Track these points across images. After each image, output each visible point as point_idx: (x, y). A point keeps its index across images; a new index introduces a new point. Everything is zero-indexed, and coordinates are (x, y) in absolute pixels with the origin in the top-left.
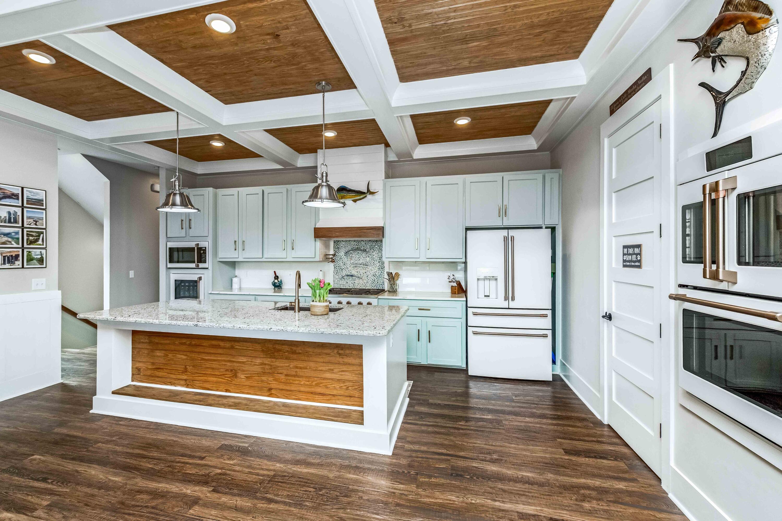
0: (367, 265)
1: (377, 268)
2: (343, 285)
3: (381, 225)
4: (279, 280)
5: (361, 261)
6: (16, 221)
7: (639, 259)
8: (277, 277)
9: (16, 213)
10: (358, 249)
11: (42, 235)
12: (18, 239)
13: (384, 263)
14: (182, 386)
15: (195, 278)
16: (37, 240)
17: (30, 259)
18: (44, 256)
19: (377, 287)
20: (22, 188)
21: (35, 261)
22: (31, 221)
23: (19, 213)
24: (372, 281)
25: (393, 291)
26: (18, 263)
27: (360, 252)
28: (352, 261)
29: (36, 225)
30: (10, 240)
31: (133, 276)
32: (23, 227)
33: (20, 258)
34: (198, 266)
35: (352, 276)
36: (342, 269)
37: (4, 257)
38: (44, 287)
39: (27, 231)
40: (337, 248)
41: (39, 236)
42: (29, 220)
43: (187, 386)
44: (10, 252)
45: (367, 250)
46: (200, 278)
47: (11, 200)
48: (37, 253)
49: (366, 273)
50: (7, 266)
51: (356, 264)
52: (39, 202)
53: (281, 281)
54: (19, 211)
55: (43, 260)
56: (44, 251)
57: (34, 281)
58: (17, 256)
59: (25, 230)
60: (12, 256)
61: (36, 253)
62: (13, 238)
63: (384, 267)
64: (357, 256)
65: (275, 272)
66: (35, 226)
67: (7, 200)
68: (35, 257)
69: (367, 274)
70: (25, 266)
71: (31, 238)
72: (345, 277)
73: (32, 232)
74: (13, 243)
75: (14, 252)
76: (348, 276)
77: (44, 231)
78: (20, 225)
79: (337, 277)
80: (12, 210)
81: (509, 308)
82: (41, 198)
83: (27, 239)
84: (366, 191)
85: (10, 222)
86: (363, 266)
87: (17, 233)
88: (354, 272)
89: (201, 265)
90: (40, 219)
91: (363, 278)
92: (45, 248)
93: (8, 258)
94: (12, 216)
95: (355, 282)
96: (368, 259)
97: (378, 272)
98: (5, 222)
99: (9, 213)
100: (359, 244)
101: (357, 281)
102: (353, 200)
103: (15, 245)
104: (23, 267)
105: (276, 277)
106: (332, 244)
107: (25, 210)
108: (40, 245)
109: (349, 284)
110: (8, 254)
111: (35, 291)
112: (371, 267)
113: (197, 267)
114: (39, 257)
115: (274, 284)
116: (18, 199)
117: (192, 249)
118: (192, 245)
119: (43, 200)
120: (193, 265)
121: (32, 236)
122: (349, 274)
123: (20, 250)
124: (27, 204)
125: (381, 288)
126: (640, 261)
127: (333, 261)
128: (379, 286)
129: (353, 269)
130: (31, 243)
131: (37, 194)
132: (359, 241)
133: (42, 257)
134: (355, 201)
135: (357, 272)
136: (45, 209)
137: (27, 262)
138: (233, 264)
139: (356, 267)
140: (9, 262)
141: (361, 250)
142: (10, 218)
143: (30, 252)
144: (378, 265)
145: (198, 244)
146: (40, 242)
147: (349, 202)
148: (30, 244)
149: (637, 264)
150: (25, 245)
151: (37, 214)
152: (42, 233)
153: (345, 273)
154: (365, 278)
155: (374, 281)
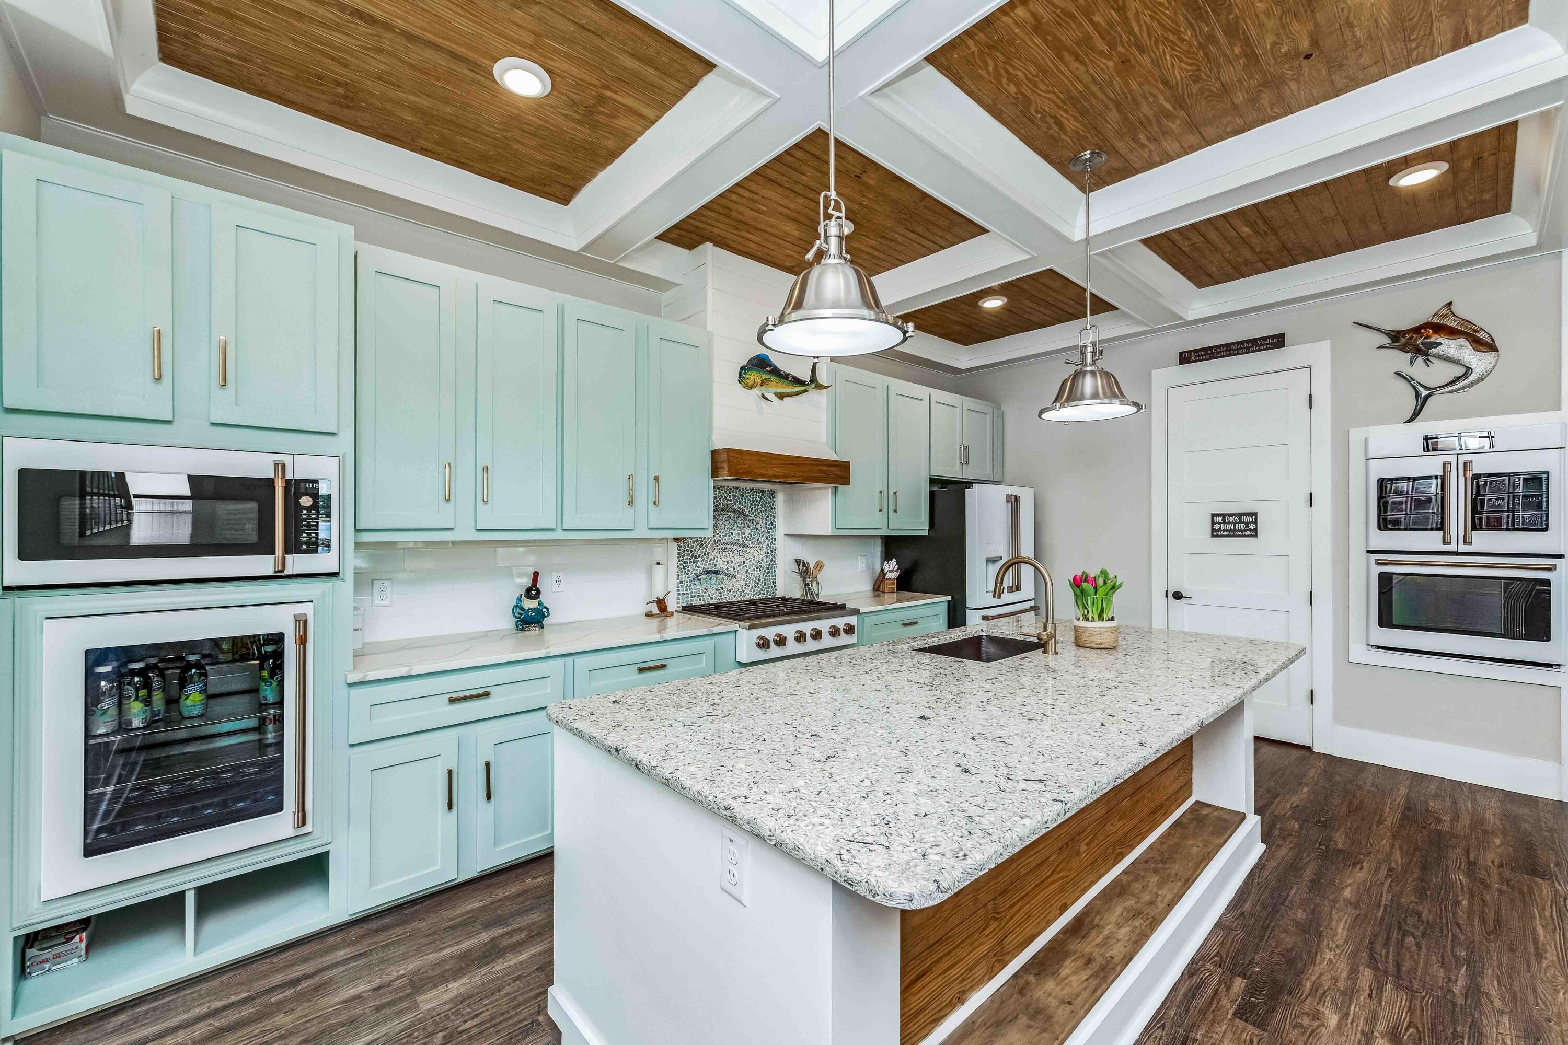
0: (745, 546)
1: (763, 553)
2: (698, 596)
5: (735, 537)
10: (726, 508)
19: (764, 594)
24: (755, 582)
27: (733, 514)
28: (717, 537)
34: (286, 565)
35: (716, 572)
36: (696, 557)
45: (746, 512)
49: (744, 563)
51: (725, 543)
53: (546, 605)
63: (776, 550)
64: (728, 526)
65: (536, 575)
69: (746, 566)
72: (703, 577)
76: (708, 572)
79: (684, 577)
84: (808, 380)
86: (737, 548)
88: (720, 564)
89: (300, 563)
91: (738, 576)
95: (723, 586)
96: (747, 531)
97: (765, 559)
100: (730, 497)
101: (728, 584)
102: (779, 396)
105: (533, 592)
109: (711, 593)
112: (752, 550)
113: (285, 574)
117: (263, 489)
118: (263, 466)
122: (711, 567)
128: (768, 591)
129: (718, 555)
134: (782, 397)
135: (728, 562)
139: (724, 550)
141: (734, 511)
144: (764, 545)
145: (289, 467)
153: (702, 566)
154: (742, 576)
155: (759, 580)
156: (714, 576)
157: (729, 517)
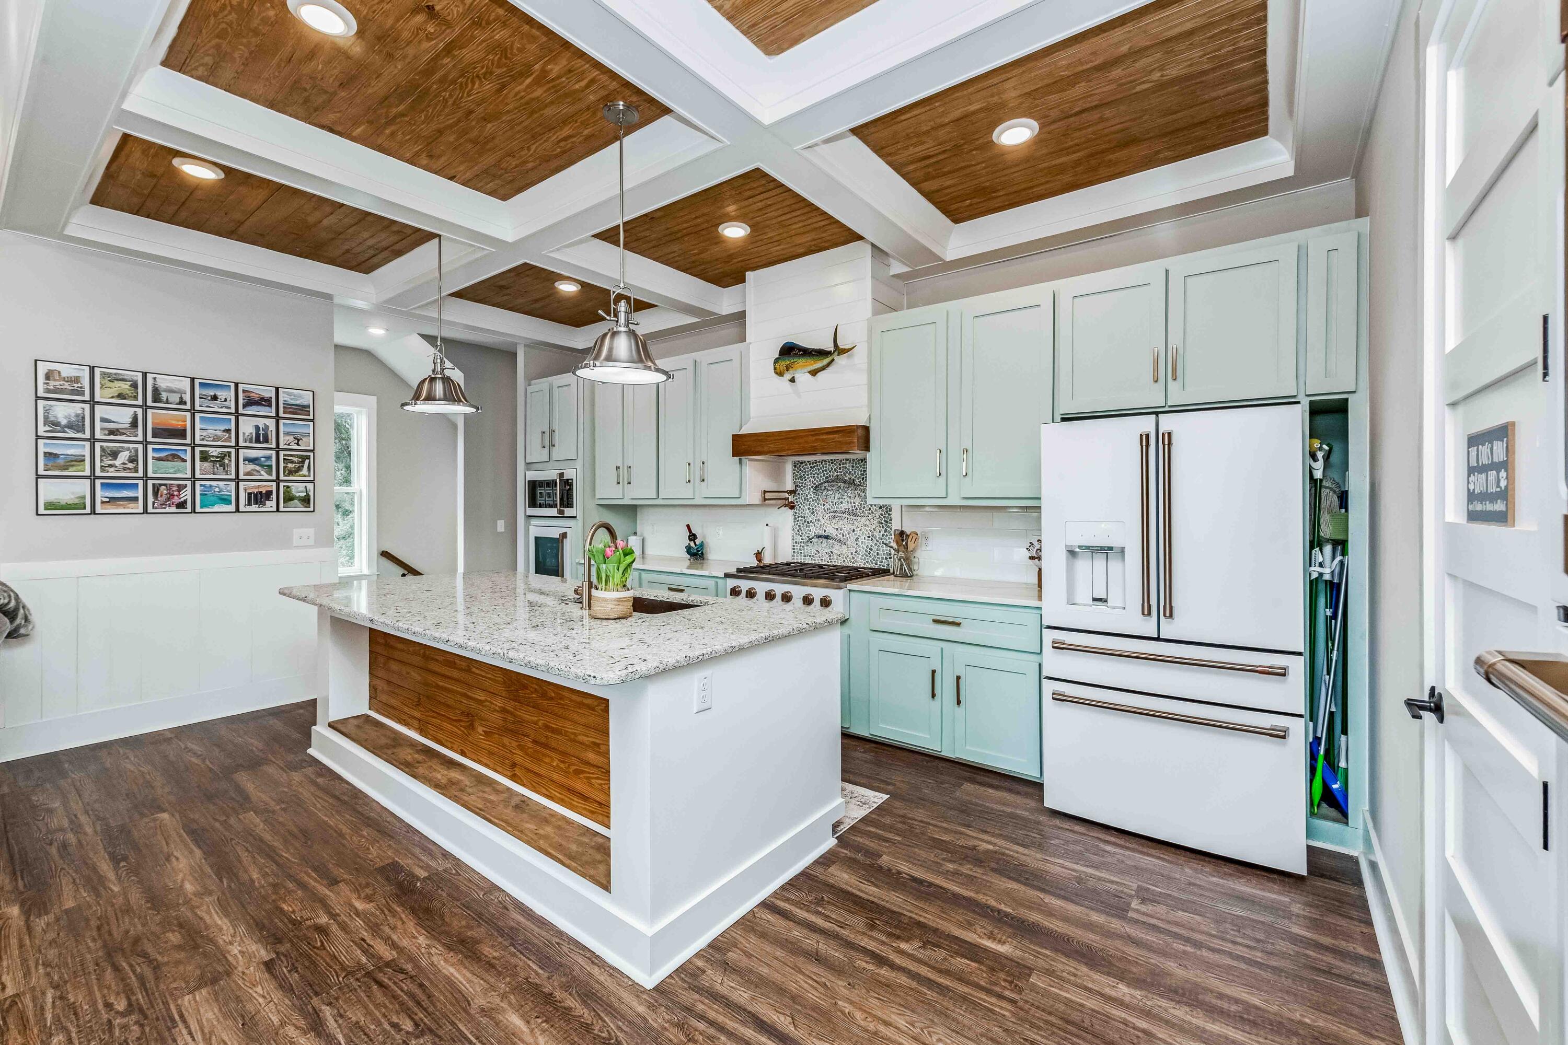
0: (856, 515)
1: (876, 522)
2: (810, 557)
3: (863, 422)
4: (698, 542)
5: (844, 506)
6: (266, 440)
7: (1503, 483)
8: (694, 535)
9: (267, 427)
10: (837, 479)
11: (307, 461)
12: (270, 467)
13: (890, 510)
14: (416, 729)
15: (555, 533)
16: (299, 469)
17: (289, 498)
18: (311, 494)
20: (277, 389)
21: (296, 501)
22: (291, 438)
23: (272, 428)
24: (866, 552)
25: (906, 573)
26: (271, 505)
27: (843, 485)
28: (827, 506)
29: (298, 444)
30: (258, 468)
31: (503, 530)
32: (278, 449)
33: (274, 496)
34: (562, 512)
35: (827, 537)
36: (808, 523)
37: (250, 494)
38: (311, 542)
39: (285, 455)
40: (799, 477)
41: (303, 462)
42: (287, 438)
43: (422, 732)
44: (258, 487)
45: (857, 481)
46: (564, 535)
47: (260, 407)
48: (300, 489)
49: (854, 531)
50: (254, 508)
51: (835, 512)
52: (303, 409)
53: (702, 544)
54: (271, 423)
55: (309, 500)
56: (310, 486)
57: (297, 532)
58: (269, 493)
59: (281, 453)
60: (261, 493)
61: (298, 489)
62: (262, 466)
63: (891, 520)
64: (837, 496)
65: (688, 526)
66: (296, 447)
67: (254, 407)
68: (297, 495)
69: (856, 535)
70: (281, 509)
71: (290, 465)
72: (815, 540)
73: (291, 456)
74: (262, 472)
75: (264, 486)
76: (819, 537)
77: (312, 454)
78: (274, 446)
79: (798, 539)
80: (261, 422)
81: (1158, 639)
82: (305, 403)
83: (285, 467)
84: (832, 349)
85: (258, 441)
86: (847, 516)
87: (269, 458)
88: (831, 531)
89: (568, 512)
90: (304, 436)
91: (849, 543)
92: (312, 482)
93: (256, 495)
94: (261, 432)
95: (832, 550)
96: (858, 501)
97: (878, 529)
98: (251, 442)
99: (257, 428)
101: (837, 549)
102: (809, 372)
103: (266, 477)
104: (278, 510)
105: (693, 537)
106: (789, 468)
107: (281, 422)
108: (305, 476)
109: (819, 555)
110: (256, 491)
111: (297, 547)
112: (863, 519)
113: (561, 515)
114: (303, 494)
115: (689, 549)
116: (270, 406)
117: (550, 484)
118: (552, 475)
119: (309, 407)
120: (553, 512)
121: (292, 462)
122: (821, 533)
123: (274, 484)
124: (284, 412)
125: (884, 565)
126: (1505, 495)
127: (792, 508)
128: (881, 561)
129: (828, 522)
130: (291, 473)
131: (300, 397)
132: (841, 462)
133: (308, 496)
134: (814, 373)
135: (837, 529)
136: (312, 420)
137: (285, 502)
138: (631, 511)
139: (834, 517)
140: (256, 503)
141: (845, 482)
142: (258, 436)
143: (288, 487)
145: (561, 475)
146: (305, 471)
147: (803, 377)
148: (289, 475)
149: (1499, 506)
150: (282, 477)
151: (300, 428)
152: (308, 457)
153: (814, 530)
154: (851, 541)
155: (871, 549)
156: (825, 540)
157: (840, 487)
